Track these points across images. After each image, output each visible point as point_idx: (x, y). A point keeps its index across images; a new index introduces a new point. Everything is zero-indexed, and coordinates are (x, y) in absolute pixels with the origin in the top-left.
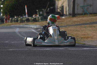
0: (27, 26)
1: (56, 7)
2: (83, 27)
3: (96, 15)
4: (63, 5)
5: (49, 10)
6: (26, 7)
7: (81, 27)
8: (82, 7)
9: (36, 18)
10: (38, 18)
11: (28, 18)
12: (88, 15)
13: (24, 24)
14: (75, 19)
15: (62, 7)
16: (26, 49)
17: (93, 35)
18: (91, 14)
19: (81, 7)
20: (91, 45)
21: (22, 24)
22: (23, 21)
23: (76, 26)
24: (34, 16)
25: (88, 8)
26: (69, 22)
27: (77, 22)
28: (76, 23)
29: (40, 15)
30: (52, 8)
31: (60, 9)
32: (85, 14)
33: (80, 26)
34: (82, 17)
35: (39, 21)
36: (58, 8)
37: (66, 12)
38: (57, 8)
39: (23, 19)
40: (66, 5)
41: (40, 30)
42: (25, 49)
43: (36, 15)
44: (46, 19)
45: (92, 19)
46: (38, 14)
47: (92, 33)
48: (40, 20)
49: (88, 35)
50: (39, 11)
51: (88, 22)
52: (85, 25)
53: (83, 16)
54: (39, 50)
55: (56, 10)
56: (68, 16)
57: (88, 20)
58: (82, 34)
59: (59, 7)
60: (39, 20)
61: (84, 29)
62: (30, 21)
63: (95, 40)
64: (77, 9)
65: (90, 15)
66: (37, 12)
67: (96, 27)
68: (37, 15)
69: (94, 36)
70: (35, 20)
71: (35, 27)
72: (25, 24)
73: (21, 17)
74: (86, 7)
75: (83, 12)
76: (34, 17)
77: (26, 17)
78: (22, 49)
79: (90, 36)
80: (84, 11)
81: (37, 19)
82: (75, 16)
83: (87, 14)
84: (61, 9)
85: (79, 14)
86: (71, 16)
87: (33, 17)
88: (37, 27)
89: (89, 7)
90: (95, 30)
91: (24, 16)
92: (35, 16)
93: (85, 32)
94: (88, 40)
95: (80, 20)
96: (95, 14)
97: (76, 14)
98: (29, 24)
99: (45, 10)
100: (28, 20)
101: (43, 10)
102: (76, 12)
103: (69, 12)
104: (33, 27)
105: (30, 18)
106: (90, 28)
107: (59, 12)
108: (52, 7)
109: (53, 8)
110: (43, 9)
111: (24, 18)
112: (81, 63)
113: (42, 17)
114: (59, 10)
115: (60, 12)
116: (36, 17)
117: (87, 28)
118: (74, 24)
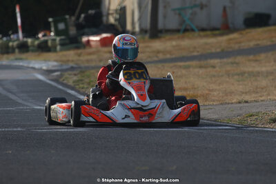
0: (21, 64)
1: (104, 11)
2: (180, 67)
3: (217, 32)
4: (123, 5)
5: (85, 17)
6: (18, 10)
7: (175, 66)
8: (177, 12)
9: (46, 42)
10: (54, 40)
11: (25, 40)
12: (196, 34)
13: (12, 57)
14: (157, 45)
15: (122, 11)
16: (19, 129)
17: (210, 90)
18: (203, 30)
19: (174, 10)
21: (8, 59)
22: (10, 50)
23: (160, 65)
24: (40, 35)
25: (194, 14)
27: (164, 52)
28: (161, 56)
29: (58, 33)
30: (91, 12)
31: (115, 15)
32: (186, 30)
33: (171, 65)
34: (179, 38)
35: (55, 51)
36: (111, 12)
37: (133, 23)
38: (108, 14)
39: (11, 44)
40: (133, 4)
41: (57, 75)
42: (15, 129)
43: (48, 33)
44: (75, 45)
45: (206, 44)
46: (53, 29)
47: (205, 84)
48: (58, 48)
49: (195, 88)
50: (56, 23)
51: (195, 54)
52: (185, 62)
53: (180, 35)
54: (56, 133)
55: (104, 19)
56: (139, 37)
57: (195, 48)
58: (178, 86)
59: (113, 10)
60: (55, 48)
61: (184, 72)
62: (31, 48)
63: (215, 103)
64: (165, 17)
65: (202, 33)
66: (49, 23)
67: (217, 69)
68: (51, 31)
69: (212, 93)
70: (44, 48)
71: (44, 68)
72: (16, 59)
73: (5, 39)
74: (190, 11)
75: (181, 25)
76: (43, 39)
77: (18, 39)
78: (6, 130)
79: (200, 92)
80: (184, 21)
81: (50, 43)
82: (159, 35)
83: (193, 30)
84: (118, 16)
85: (168, 31)
86: (147, 36)
87: (38, 38)
88: (50, 68)
89: (197, 10)
90: (214, 76)
91: (12, 36)
92: (44, 36)
93: (186, 83)
95: (174, 46)
96: (214, 29)
97: (161, 31)
98: (26, 59)
99: (73, 18)
100: (23, 47)
101: (66, 19)
102: (160, 25)
103: (140, 25)
104: (37, 66)
105: (29, 40)
106: (201, 71)
107: (112, 25)
108: (92, 9)
109: (95, 13)
110: (68, 14)
111: (14, 41)
112: (174, 167)
113: (63, 37)
114: (112, 20)
115: (117, 23)
116: (46, 38)
117: (191, 69)
118: (156, 59)
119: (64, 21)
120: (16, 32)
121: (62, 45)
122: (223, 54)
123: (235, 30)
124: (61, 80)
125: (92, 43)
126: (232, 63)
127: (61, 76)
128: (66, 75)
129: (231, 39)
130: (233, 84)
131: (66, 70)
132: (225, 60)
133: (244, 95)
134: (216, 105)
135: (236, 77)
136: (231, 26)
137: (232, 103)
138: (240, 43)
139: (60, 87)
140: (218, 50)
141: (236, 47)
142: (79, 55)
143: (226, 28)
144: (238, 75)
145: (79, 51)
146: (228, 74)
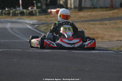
0: (21, 21)
2: (91, 24)
3: (108, 9)
7: (89, 24)
10: (36, 11)
11: (23, 10)
12: (99, 9)
13: (17, 17)
14: (81, 14)
16: (20, 50)
17: (104, 35)
18: (102, 8)
20: (101, 48)
21: (15, 18)
22: (16, 15)
23: (82, 23)
24: (30, 8)
26: (74, 17)
27: (84, 17)
28: (83, 19)
29: (38, 8)
32: (94, 8)
33: (88, 23)
35: (36, 15)
37: (71, 4)
39: (17, 12)
41: (37, 26)
42: (18, 50)
43: (33, 7)
44: (45, 13)
45: (103, 14)
47: (102, 32)
48: (38, 14)
49: (98, 34)
50: (37, 3)
51: (98, 18)
52: (93, 22)
53: (92, 10)
54: (36, 52)
55: (58, 2)
56: (73, 10)
57: (98, 16)
58: (90, 33)
61: (93, 26)
62: (25, 14)
63: (106, 41)
64: (85, 2)
65: (101, 9)
66: (34, 3)
67: (108, 25)
68: (34, 7)
69: (105, 36)
70: (31, 14)
71: (31, 23)
72: (19, 19)
73: (14, 10)
75: (92, 5)
77: (20, 10)
78: (14, 50)
79: (100, 36)
81: (34, 12)
83: (97, 8)
84: (64, 1)
85: (86, 8)
86: (77, 10)
87: (29, 10)
88: (34, 23)
90: (106, 29)
91: (17, 9)
93: (94, 31)
94: (97, 41)
96: (106, 8)
97: (83, 8)
98: (23, 19)
99: (44, 1)
100: (22, 14)
102: (83, 5)
103: (74, 5)
104: (28, 22)
105: (25, 11)
106: (101, 26)
107: (62, 5)
112: (88, 69)
113: (40, 10)
114: (61, 2)
115: (64, 4)
116: (32, 10)
117: (96, 25)
118: (81, 20)
119: (41, 2)
120: (19, 7)
121: (40, 13)
122: (110, 19)
123: (116, 8)
124: (38, 28)
125: (53, 13)
126: (114, 23)
127: (38, 27)
128: (41, 26)
129: (114, 12)
130: (115, 32)
131: (41, 24)
132: (111, 22)
133: (119, 37)
134: (107, 42)
135: (116, 29)
136: (114, 6)
137: (114, 41)
138: (118, 14)
139: (38, 32)
140: (108, 17)
141: (117, 16)
142: (47, 18)
143: (112, 7)
144: (117, 28)
145: (47, 16)
146: (113, 28)
